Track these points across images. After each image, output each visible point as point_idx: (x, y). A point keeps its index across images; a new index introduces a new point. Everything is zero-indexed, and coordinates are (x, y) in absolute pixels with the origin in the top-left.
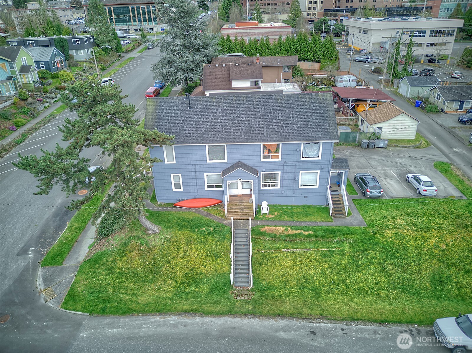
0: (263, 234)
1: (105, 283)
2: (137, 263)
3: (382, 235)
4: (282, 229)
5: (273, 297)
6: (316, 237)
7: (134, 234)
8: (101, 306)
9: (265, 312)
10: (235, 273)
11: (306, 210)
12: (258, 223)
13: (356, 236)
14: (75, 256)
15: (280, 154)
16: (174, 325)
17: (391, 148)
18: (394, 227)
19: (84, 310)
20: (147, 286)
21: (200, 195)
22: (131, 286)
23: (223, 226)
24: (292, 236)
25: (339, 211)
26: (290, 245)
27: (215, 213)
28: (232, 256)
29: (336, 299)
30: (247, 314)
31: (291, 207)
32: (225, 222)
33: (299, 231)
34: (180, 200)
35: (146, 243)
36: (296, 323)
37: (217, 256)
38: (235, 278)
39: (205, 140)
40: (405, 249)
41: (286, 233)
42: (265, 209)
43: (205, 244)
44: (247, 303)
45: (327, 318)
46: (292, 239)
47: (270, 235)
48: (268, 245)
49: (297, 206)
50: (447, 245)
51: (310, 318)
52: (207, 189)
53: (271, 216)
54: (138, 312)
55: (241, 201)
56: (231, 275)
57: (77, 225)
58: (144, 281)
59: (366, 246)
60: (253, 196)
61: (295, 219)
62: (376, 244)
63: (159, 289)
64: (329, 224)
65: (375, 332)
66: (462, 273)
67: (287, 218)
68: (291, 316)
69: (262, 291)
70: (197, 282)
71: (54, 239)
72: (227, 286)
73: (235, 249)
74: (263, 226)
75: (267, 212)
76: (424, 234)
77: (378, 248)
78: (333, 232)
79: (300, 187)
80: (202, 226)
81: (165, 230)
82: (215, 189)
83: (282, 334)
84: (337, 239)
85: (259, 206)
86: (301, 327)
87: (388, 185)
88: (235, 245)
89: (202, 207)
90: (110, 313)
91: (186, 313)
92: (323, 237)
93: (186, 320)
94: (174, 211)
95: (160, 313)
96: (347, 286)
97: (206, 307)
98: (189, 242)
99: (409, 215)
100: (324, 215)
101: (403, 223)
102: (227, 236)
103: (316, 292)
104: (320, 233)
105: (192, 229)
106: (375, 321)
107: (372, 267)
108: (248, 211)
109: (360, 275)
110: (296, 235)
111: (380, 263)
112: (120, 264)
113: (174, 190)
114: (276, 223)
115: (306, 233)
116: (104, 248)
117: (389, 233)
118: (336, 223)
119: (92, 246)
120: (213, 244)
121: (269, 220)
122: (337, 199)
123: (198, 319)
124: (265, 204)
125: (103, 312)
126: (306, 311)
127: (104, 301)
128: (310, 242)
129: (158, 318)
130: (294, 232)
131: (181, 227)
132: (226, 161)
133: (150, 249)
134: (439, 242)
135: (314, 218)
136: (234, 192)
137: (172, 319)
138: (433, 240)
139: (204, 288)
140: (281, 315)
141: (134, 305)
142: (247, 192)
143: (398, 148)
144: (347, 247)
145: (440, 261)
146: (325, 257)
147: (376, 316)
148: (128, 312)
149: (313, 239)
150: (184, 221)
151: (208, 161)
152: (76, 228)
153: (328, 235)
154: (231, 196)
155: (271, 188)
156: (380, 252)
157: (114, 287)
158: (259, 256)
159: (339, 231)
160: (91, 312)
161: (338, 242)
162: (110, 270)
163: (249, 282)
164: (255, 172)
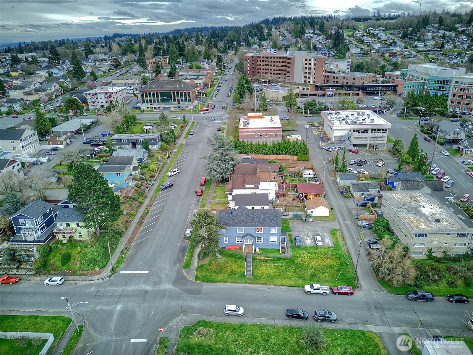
0: (256, 259)
1: (206, 274)
2: (215, 268)
3: (297, 260)
4: (263, 257)
5: (258, 279)
6: (274, 260)
7: (213, 258)
8: (207, 280)
9: (256, 283)
10: (247, 272)
11: (272, 251)
12: (255, 255)
13: (288, 260)
14: (193, 266)
15: (263, 231)
16: (229, 286)
17: (316, 221)
18: (302, 258)
19: (202, 281)
20: (219, 275)
21: (234, 244)
22: (214, 275)
23: (243, 256)
24: (266, 260)
25: (283, 251)
26: (265, 263)
27: (240, 251)
28: (246, 266)
29: (278, 280)
30: (250, 283)
31: (267, 249)
32: (243, 255)
33: (268, 258)
34: (227, 246)
35: (217, 261)
36: (264, 286)
37: (241, 266)
38: (247, 273)
39: (236, 226)
40: (304, 265)
41: (264, 259)
42: (257, 250)
43: (237, 262)
44: (250, 280)
45: (274, 285)
46: (266, 261)
47: (258, 259)
48: (258, 263)
49: (270, 249)
50: (318, 264)
51: (269, 285)
52: (237, 242)
53: (259, 253)
54: (218, 282)
55: (249, 247)
56: (246, 272)
57: (190, 255)
58: (218, 274)
59: (290, 264)
60: (253, 245)
61: (268, 254)
62: (294, 263)
63: (223, 276)
64: (279, 256)
65: (288, 289)
66: (321, 273)
67: (265, 254)
68: (264, 284)
69: (255, 277)
70: (235, 274)
71: (183, 260)
72: (244, 275)
73: (247, 264)
74: (256, 256)
75: (258, 251)
76: (311, 260)
77: (294, 264)
78: (280, 259)
79: (270, 242)
80: (236, 256)
81: (223, 257)
82: (240, 242)
83: (260, 289)
84: (281, 261)
85: (255, 249)
86: (266, 287)
87: (306, 240)
88: (247, 263)
89: (235, 249)
90: (210, 282)
91: (232, 282)
92: (276, 260)
93: (232, 284)
94: (225, 250)
95: (224, 282)
96: (282, 276)
97: (238, 281)
98: (231, 261)
99: (309, 253)
100: (278, 253)
101: (306, 256)
102: (244, 260)
103: (272, 278)
104: (275, 259)
105: (232, 257)
106: (289, 286)
107: (291, 271)
108: (252, 251)
109: (287, 273)
110: (267, 260)
111: (294, 269)
112: (210, 268)
113: (225, 242)
114: (261, 255)
115: (271, 259)
116: (203, 263)
117: (299, 260)
118: (282, 256)
119: (198, 262)
120: (239, 262)
121: (258, 254)
122: (283, 246)
123: (236, 284)
124: (257, 248)
125: (208, 282)
126: (268, 283)
127: (208, 279)
128: (272, 262)
129: (224, 284)
130: (267, 258)
131: (229, 256)
132: (244, 233)
133: (219, 263)
134: (315, 263)
135: (274, 254)
136: (246, 244)
137: (228, 284)
138: (314, 262)
139: (237, 276)
140: (260, 284)
141: (216, 280)
142: (251, 243)
143: (319, 221)
144: (284, 264)
145: (314, 269)
146: (276, 267)
147: (289, 285)
148: (215, 282)
149: (273, 261)
150: (229, 254)
151: (238, 233)
152: (190, 256)
153: (278, 260)
154: (245, 245)
155: (260, 242)
156: (295, 266)
157: (209, 275)
158: (255, 266)
159: (282, 258)
160: (204, 282)
161: (281, 262)
162: (207, 270)
163: (251, 275)
164: (254, 237)
